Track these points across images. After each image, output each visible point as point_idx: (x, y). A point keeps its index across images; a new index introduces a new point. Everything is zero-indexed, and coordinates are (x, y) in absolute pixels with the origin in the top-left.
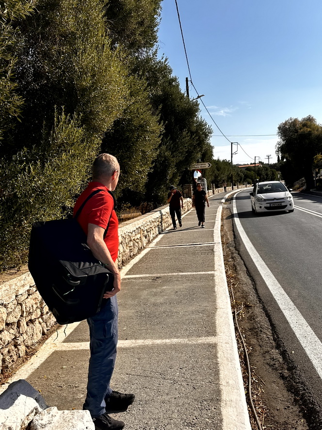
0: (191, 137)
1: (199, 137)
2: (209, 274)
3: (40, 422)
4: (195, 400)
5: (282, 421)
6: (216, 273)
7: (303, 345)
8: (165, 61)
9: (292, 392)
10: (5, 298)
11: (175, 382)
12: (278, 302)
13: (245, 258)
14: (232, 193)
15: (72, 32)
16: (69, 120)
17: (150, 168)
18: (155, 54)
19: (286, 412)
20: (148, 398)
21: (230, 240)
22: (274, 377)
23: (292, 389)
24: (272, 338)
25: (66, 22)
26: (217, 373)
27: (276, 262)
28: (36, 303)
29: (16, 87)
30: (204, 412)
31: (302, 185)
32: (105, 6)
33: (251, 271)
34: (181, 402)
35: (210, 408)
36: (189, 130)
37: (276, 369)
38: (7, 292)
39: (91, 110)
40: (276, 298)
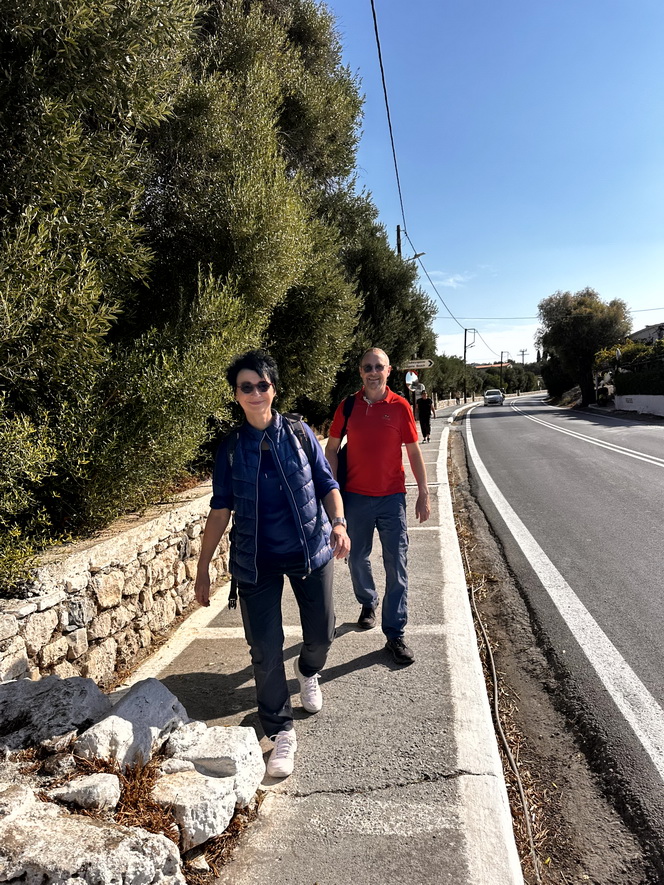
0: (404, 318)
1: (417, 319)
2: (430, 531)
3: (180, 741)
4: (414, 718)
5: (547, 754)
6: (441, 529)
7: (580, 642)
8: (368, 197)
9: (562, 712)
10: (122, 557)
11: (382, 691)
12: (539, 575)
13: (486, 507)
14: (464, 408)
15: (227, 150)
16: (221, 286)
17: (341, 365)
18: (351, 186)
19: (553, 742)
20: (341, 713)
21: (462, 479)
22: (534, 688)
23: (563, 706)
24: (530, 629)
25: (217, 134)
26: (447, 679)
27: (535, 515)
28: (168, 567)
29: (142, 233)
30: (428, 736)
31: (576, 397)
32: (278, 109)
33: (497, 527)
34: (392, 720)
35: (437, 730)
36: (401, 308)
37: (537, 677)
38: (124, 547)
39: (254, 272)
40: (537, 568)
